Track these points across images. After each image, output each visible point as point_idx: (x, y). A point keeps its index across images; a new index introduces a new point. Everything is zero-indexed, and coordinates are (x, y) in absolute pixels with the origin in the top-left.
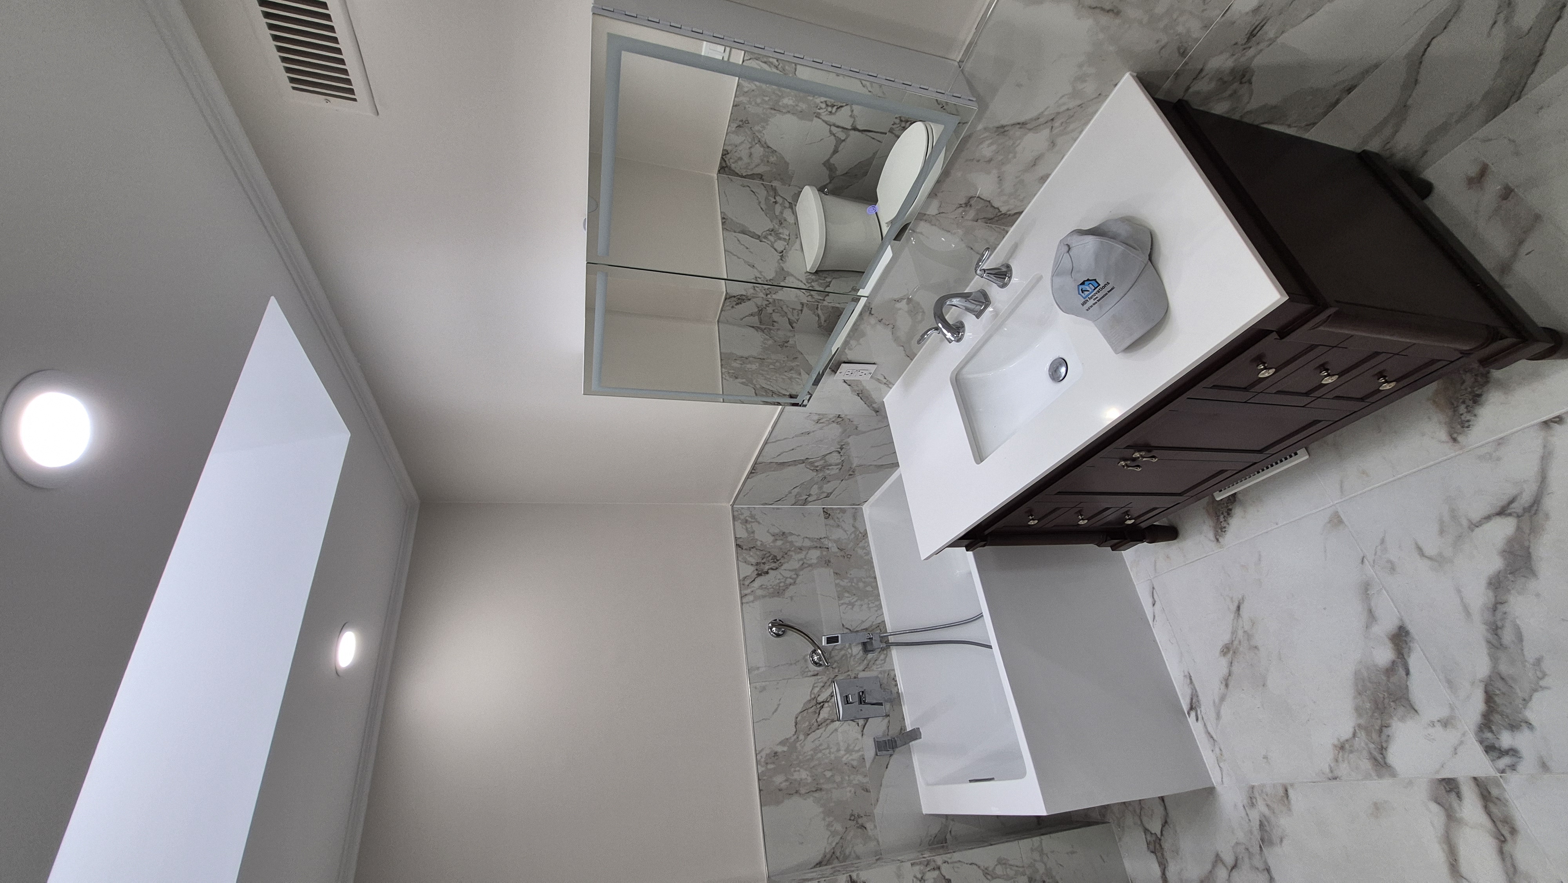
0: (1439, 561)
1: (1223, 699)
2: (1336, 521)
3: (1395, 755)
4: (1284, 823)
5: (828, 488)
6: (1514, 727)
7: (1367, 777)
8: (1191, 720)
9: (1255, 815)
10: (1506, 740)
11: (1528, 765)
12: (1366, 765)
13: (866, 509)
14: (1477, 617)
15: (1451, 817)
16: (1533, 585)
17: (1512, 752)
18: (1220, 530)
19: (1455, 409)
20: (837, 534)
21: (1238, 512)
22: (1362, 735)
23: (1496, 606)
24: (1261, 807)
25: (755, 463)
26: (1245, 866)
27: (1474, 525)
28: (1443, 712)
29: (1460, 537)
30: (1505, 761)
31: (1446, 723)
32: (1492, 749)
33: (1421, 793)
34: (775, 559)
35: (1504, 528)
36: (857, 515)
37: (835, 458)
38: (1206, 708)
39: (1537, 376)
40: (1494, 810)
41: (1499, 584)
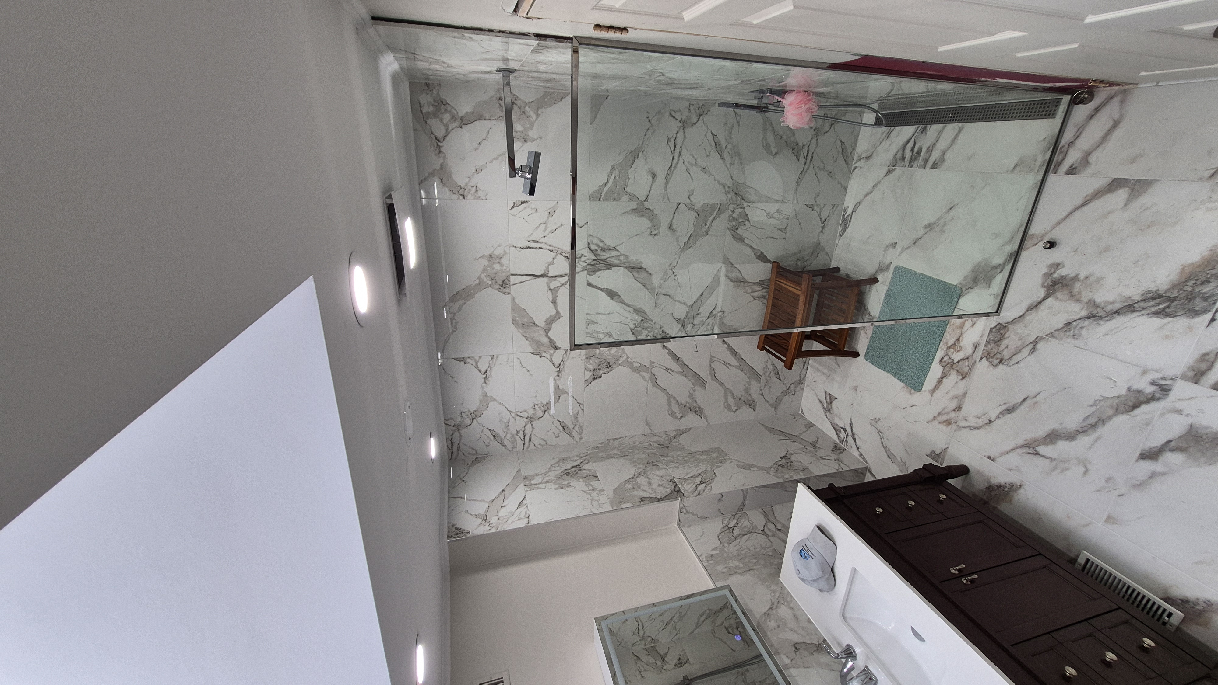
0: (1084, 463)
2: (1110, 519)
6: (1139, 392)
10: (1150, 390)
11: (1152, 376)
14: (1095, 435)
16: (1058, 428)
17: (1154, 384)
19: (1008, 492)
23: (1082, 431)
27: (1052, 459)
28: (1172, 416)
30: (1164, 383)
31: (1179, 412)
32: (1165, 390)
35: (1041, 449)
39: (979, 473)
40: (1203, 368)
41: (1071, 437)
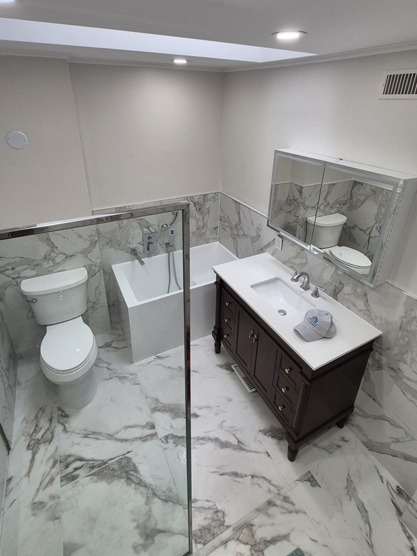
0: (221, 426)
1: (163, 366)
2: (230, 400)
3: (157, 414)
4: (128, 384)
5: (227, 229)
6: (175, 443)
7: (149, 406)
8: (154, 357)
9: (127, 375)
10: (171, 441)
11: (164, 445)
12: (153, 406)
13: (218, 243)
14: (206, 434)
15: (143, 427)
16: (218, 448)
17: (167, 442)
18: (221, 366)
19: (268, 432)
20: (208, 233)
21: (228, 372)
22: (162, 405)
23: (210, 439)
24: (131, 377)
25: (240, 203)
26: (109, 372)
27: (234, 435)
28: (174, 426)
29: (230, 431)
30: (164, 441)
31: (171, 426)
32: (167, 437)
33: (149, 420)
34: (200, 209)
35: (235, 442)
36: (215, 239)
37: (241, 233)
38: (159, 361)
39: (282, 451)
40: (149, 437)
41: (217, 440)
